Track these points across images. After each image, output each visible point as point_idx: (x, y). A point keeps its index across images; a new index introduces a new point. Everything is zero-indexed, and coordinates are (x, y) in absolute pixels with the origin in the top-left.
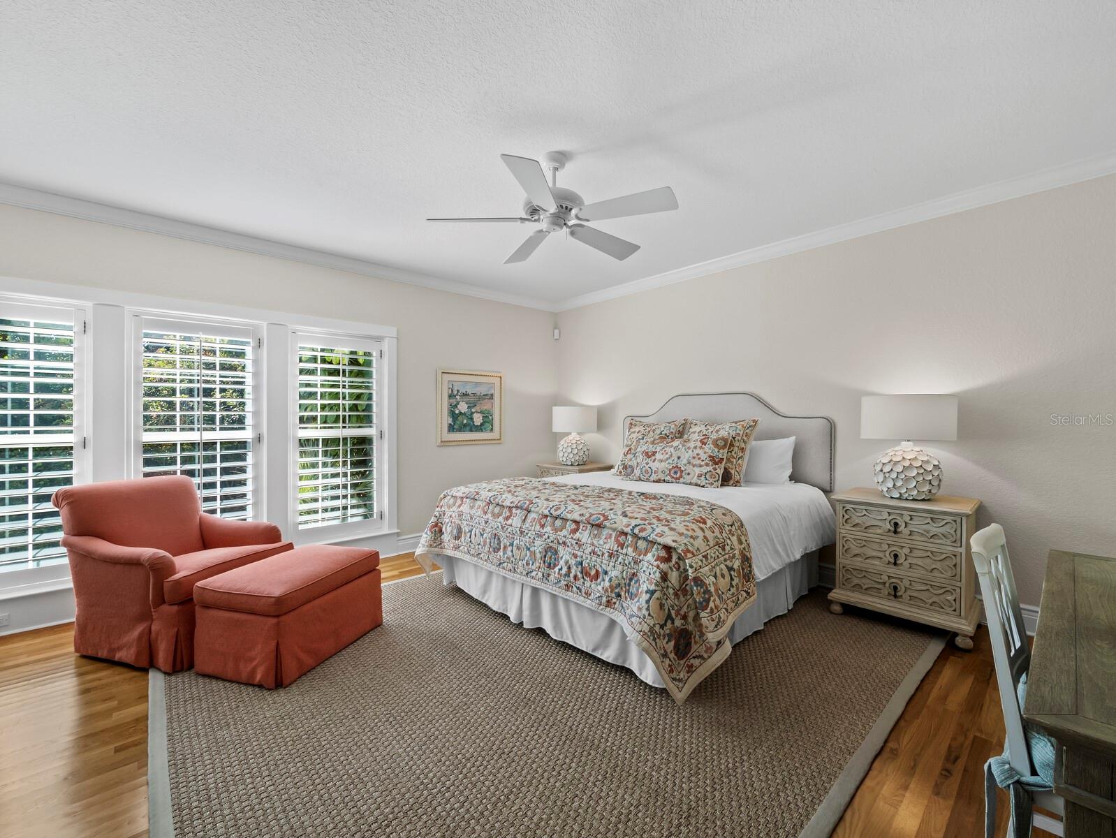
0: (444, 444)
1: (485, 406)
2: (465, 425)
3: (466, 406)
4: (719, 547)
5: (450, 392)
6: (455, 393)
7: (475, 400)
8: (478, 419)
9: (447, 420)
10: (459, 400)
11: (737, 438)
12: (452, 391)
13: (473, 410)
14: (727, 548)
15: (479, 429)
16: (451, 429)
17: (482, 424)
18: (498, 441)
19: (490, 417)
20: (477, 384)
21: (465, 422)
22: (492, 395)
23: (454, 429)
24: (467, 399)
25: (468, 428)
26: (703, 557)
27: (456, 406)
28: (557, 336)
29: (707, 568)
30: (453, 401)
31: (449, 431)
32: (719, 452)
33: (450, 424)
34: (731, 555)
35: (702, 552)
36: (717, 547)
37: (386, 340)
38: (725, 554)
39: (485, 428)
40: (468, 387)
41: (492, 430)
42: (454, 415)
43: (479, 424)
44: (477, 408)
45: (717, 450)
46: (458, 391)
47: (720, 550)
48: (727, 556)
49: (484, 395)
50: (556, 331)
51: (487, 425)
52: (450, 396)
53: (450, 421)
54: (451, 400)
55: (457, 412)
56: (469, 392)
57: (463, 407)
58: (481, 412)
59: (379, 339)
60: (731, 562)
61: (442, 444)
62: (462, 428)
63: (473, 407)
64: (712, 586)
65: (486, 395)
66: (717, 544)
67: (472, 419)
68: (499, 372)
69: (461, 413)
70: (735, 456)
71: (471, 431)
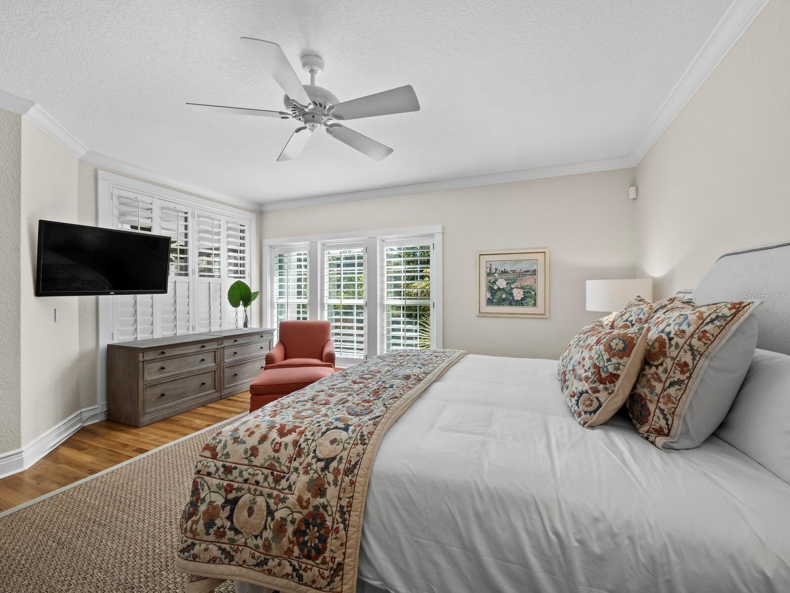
0: (482, 315)
1: (528, 281)
2: (504, 300)
3: (505, 283)
4: (272, 474)
5: (488, 270)
6: (493, 271)
7: (513, 277)
8: (518, 294)
9: (485, 295)
10: (497, 277)
11: (676, 339)
12: (490, 270)
13: (513, 286)
14: (284, 484)
15: (520, 303)
16: (490, 302)
17: (522, 299)
18: (542, 316)
19: (533, 293)
20: (516, 261)
21: (504, 296)
22: (535, 271)
23: (492, 302)
24: (505, 276)
25: (507, 302)
26: (224, 466)
27: (494, 283)
28: (632, 195)
29: (217, 481)
30: (492, 279)
31: (488, 304)
32: (609, 360)
33: (489, 298)
34: (282, 496)
35: (228, 460)
36: (266, 472)
37: (436, 235)
38: (274, 489)
39: (527, 303)
40: (506, 265)
41: (535, 305)
42: (492, 291)
43: (520, 299)
44: (517, 284)
45: (606, 357)
46: (496, 270)
47: (270, 479)
48: (275, 493)
49: (524, 272)
50: (632, 189)
51: (528, 300)
52: (489, 274)
53: (489, 296)
54: (489, 278)
55: (496, 288)
56: (508, 269)
57: (502, 283)
58: (521, 288)
59: (432, 236)
60: (276, 504)
61: (480, 315)
62: (501, 302)
63: (512, 283)
64: (205, 504)
65: (528, 271)
66: (271, 467)
67: (512, 294)
68: (546, 248)
69: (499, 289)
70: (664, 377)
71: (510, 304)
